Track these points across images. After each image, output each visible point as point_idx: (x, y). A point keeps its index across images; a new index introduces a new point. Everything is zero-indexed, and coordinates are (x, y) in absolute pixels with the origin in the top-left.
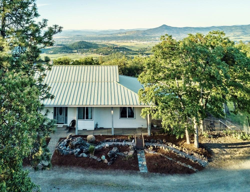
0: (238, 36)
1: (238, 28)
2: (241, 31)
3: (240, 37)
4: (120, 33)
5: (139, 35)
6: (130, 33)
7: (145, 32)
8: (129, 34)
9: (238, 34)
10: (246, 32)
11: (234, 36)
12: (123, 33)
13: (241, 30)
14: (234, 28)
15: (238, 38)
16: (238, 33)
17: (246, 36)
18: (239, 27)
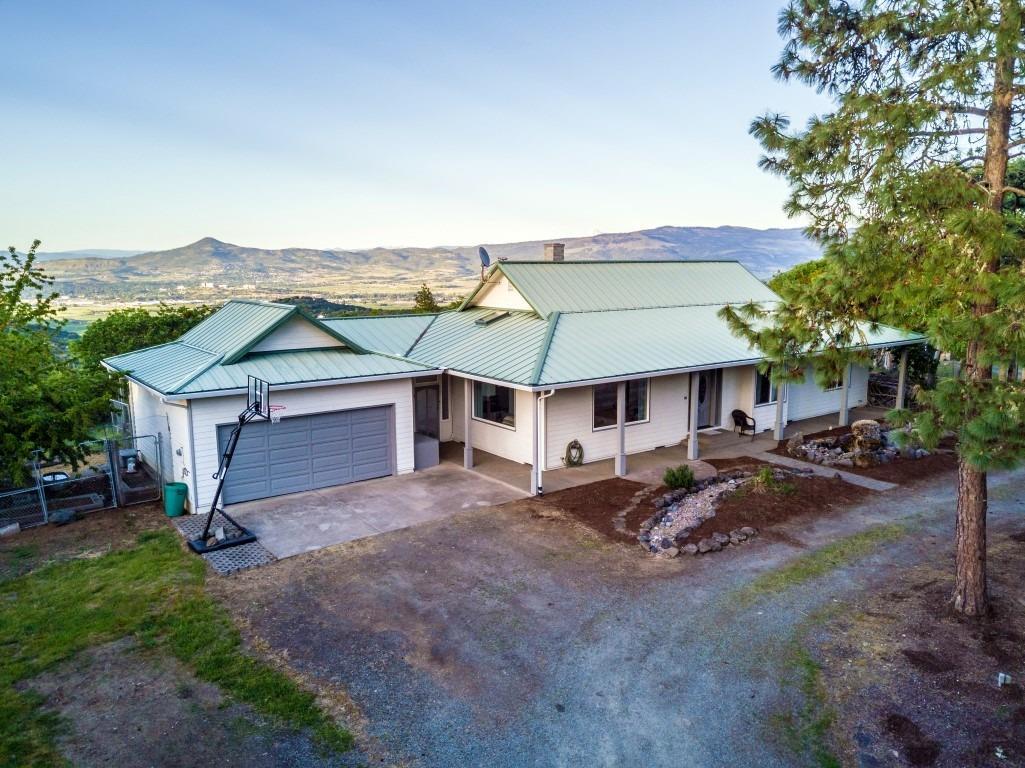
0: (448, 280)
2: (455, 266)
6: (56, 269)
7: (128, 264)
10: (469, 267)
11: (436, 280)
15: (448, 284)
16: (447, 271)
17: (467, 280)
18: (451, 252)
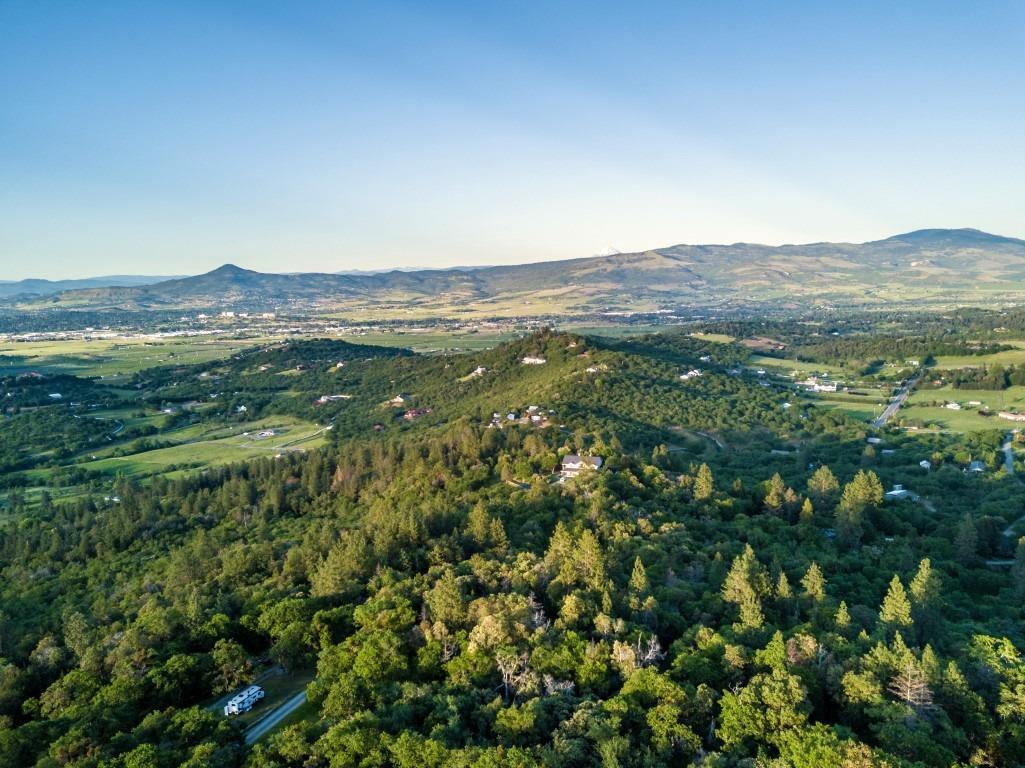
0: (463, 303)
1: (465, 277)
2: (471, 288)
3: (468, 307)
4: (25, 299)
5: (123, 307)
6: (81, 299)
7: (150, 292)
8: (73, 303)
9: (463, 298)
10: (484, 289)
11: (452, 304)
12: (45, 298)
13: (471, 284)
14: (453, 278)
15: (464, 308)
16: (463, 295)
17: (483, 303)
18: (467, 273)
